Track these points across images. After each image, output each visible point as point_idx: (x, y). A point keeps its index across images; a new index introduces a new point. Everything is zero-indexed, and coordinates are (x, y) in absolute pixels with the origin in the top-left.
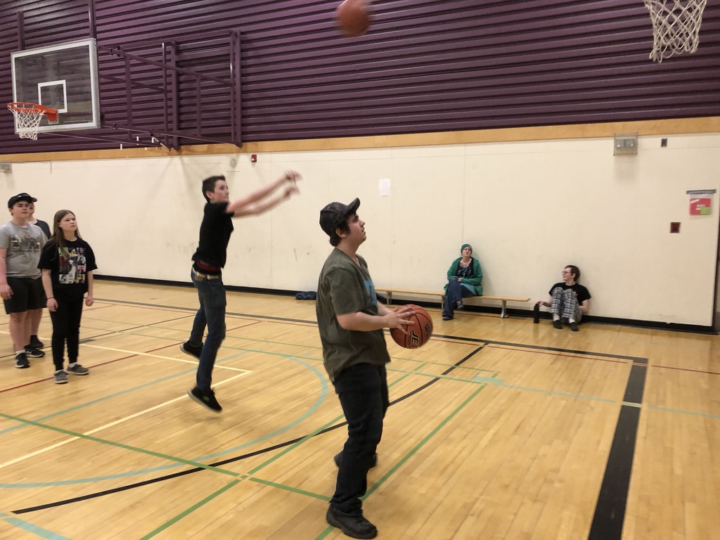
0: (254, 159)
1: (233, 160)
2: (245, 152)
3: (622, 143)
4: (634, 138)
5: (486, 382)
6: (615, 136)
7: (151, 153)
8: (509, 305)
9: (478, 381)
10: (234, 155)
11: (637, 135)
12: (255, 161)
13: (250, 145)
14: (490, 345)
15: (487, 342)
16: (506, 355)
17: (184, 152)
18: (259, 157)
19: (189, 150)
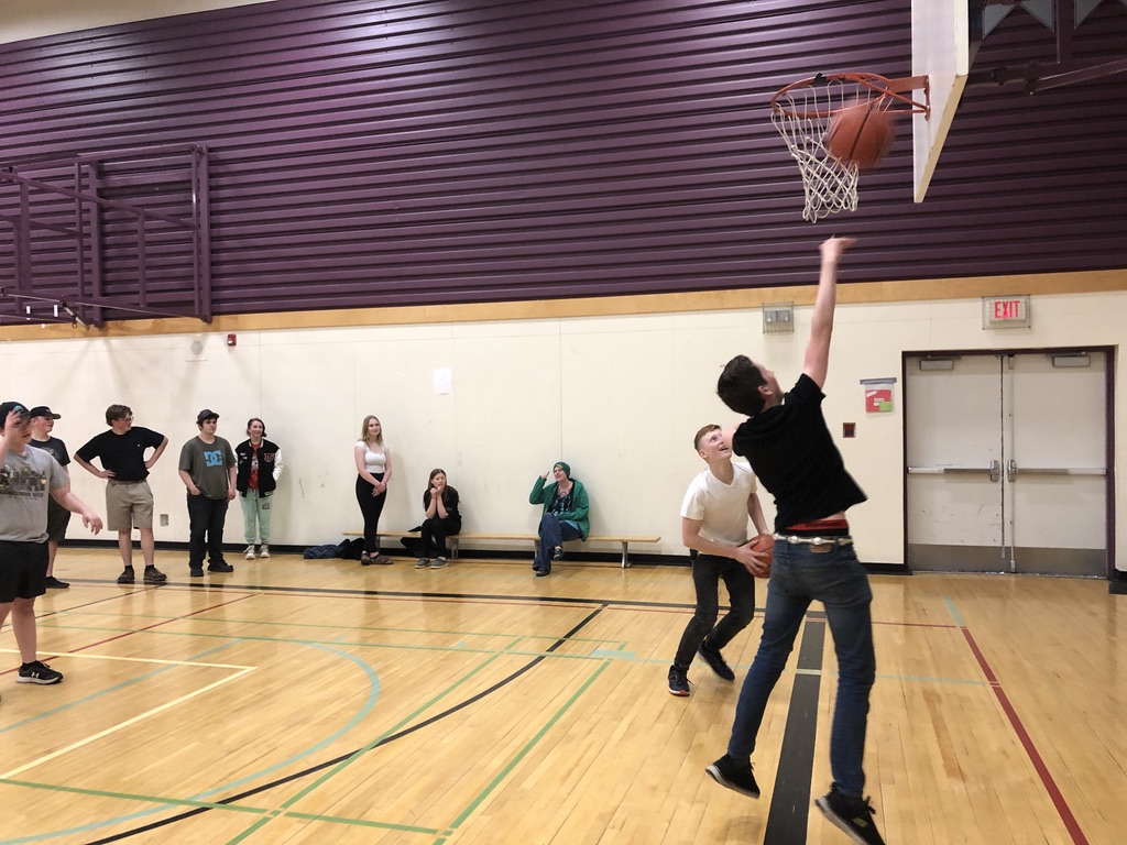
0: (232, 341)
1: (197, 342)
2: (217, 330)
3: (774, 316)
4: (789, 309)
5: (610, 657)
6: (763, 307)
7: (54, 333)
8: (633, 548)
9: (600, 656)
10: (199, 335)
11: (793, 306)
12: (234, 344)
13: (224, 320)
14: (610, 606)
15: (605, 603)
16: (633, 619)
17: (111, 331)
18: (239, 337)
19: (121, 328)
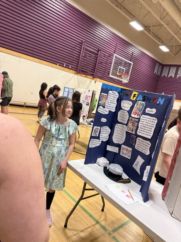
0: (95, 82)
1: (91, 81)
13: (95, 79)
18: (97, 82)
